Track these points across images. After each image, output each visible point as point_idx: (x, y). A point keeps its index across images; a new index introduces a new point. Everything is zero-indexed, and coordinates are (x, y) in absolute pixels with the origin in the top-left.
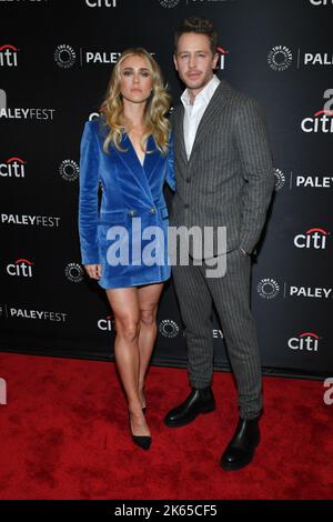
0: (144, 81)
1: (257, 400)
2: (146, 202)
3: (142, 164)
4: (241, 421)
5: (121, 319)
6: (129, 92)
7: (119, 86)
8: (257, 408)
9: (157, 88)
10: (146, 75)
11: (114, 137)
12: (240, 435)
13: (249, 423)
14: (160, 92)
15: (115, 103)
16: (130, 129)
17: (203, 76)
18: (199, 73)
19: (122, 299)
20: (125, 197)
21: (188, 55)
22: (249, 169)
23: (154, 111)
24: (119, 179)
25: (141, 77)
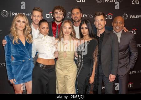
6: (19, 27)
24: (18, 51)
25: (23, 23)
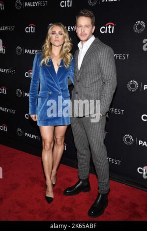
0: (60, 37)
1: (107, 185)
2: (57, 89)
3: (56, 72)
4: (99, 194)
5: (45, 140)
6: (54, 41)
7: (50, 39)
8: (107, 189)
9: (66, 40)
10: (61, 34)
11: (45, 60)
12: (98, 201)
13: (103, 195)
14: (68, 42)
15: (48, 46)
16: (53, 57)
17: (87, 36)
18: (86, 35)
19: (46, 131)
20: (48, 86)
21: (81, 26)
22: (105, 77)
23: (64, 50)
24: (46, 78)
25: (59, 35)
